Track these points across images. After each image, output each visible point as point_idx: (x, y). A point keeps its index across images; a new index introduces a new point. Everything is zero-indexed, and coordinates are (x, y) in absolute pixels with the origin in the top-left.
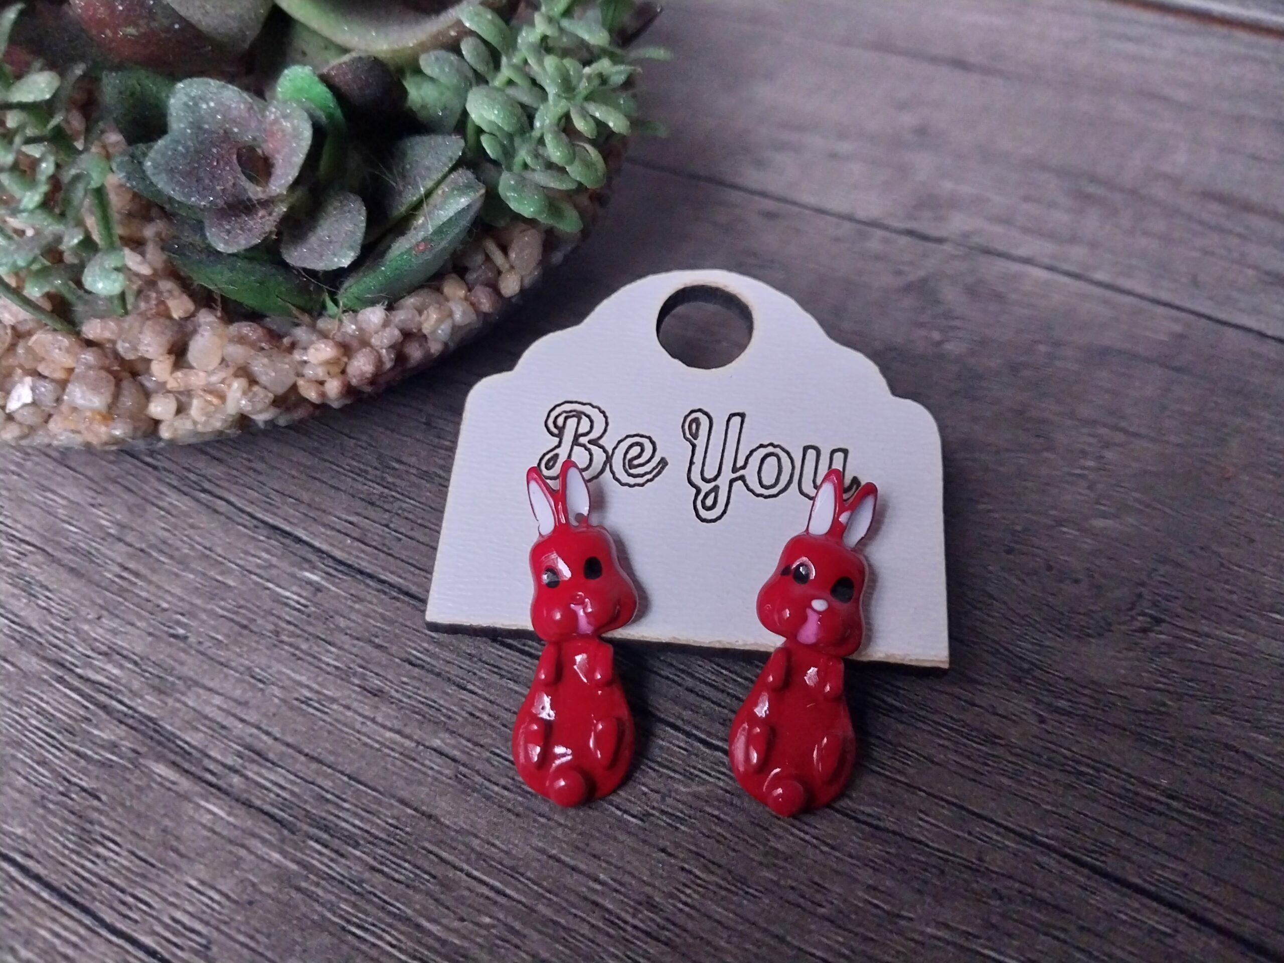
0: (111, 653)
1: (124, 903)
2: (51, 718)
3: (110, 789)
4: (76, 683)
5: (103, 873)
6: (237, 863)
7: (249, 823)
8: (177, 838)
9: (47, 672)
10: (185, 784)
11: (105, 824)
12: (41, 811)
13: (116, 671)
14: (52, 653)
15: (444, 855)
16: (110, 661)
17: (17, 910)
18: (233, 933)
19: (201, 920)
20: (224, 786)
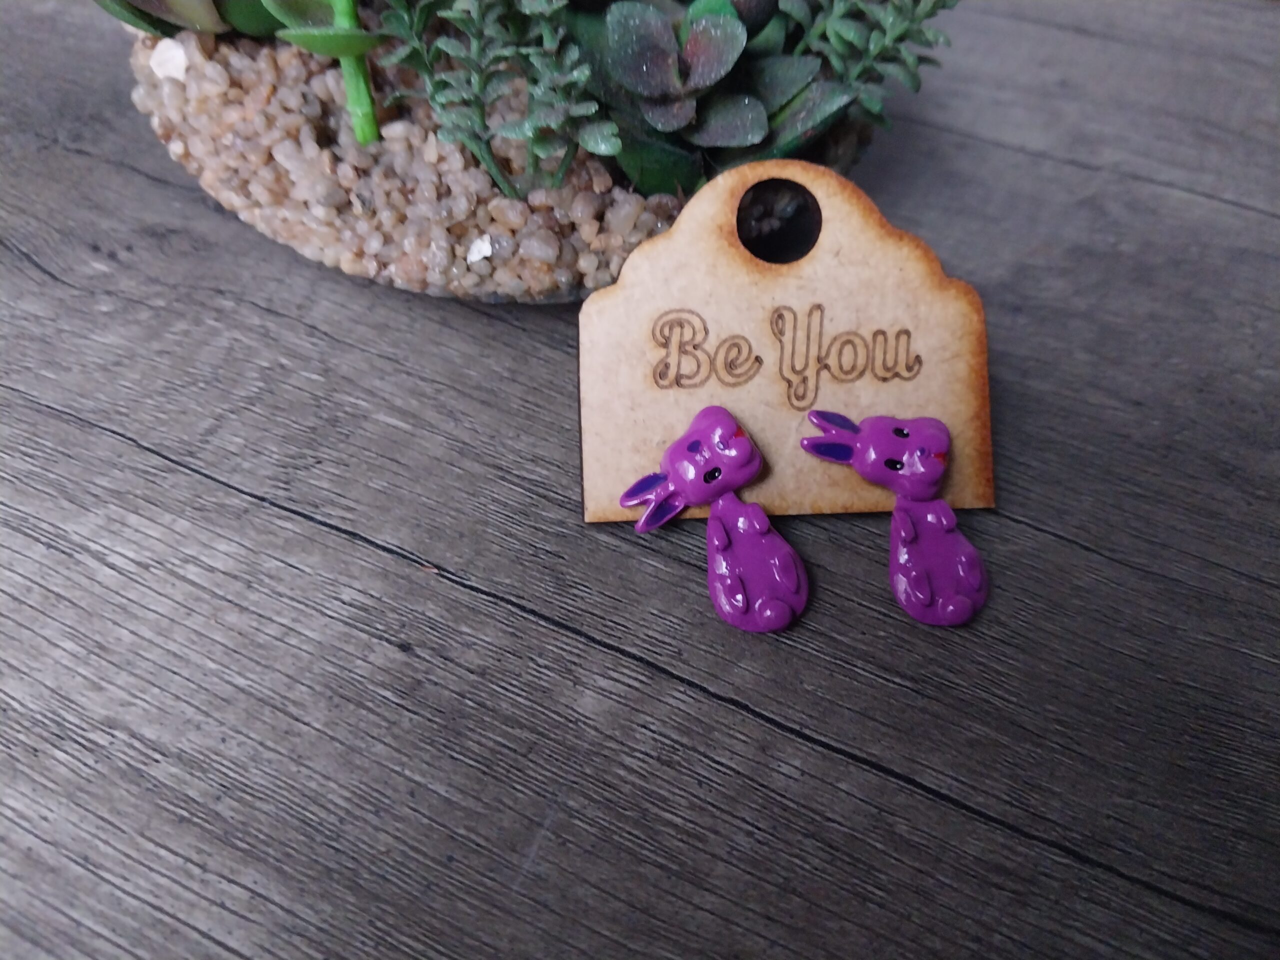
0: (535, 460)
1: (605, 626)
2: (506, 505)
3: (568, 551)
4: (516, 480)
5: (583, 607)
6: (683, 599)
7: (684, 572)
8: (633, 583)
9: (491, 473)
10: (625, 547)
11: (573, 575)
12: (520, 567)
13: (545, 472)
14: (489, 460)
15: (838, 591)
16: (537, 465)
17: (524, 633)
18: (696, 644)
19: (669, 636)
20: (656, 548)
